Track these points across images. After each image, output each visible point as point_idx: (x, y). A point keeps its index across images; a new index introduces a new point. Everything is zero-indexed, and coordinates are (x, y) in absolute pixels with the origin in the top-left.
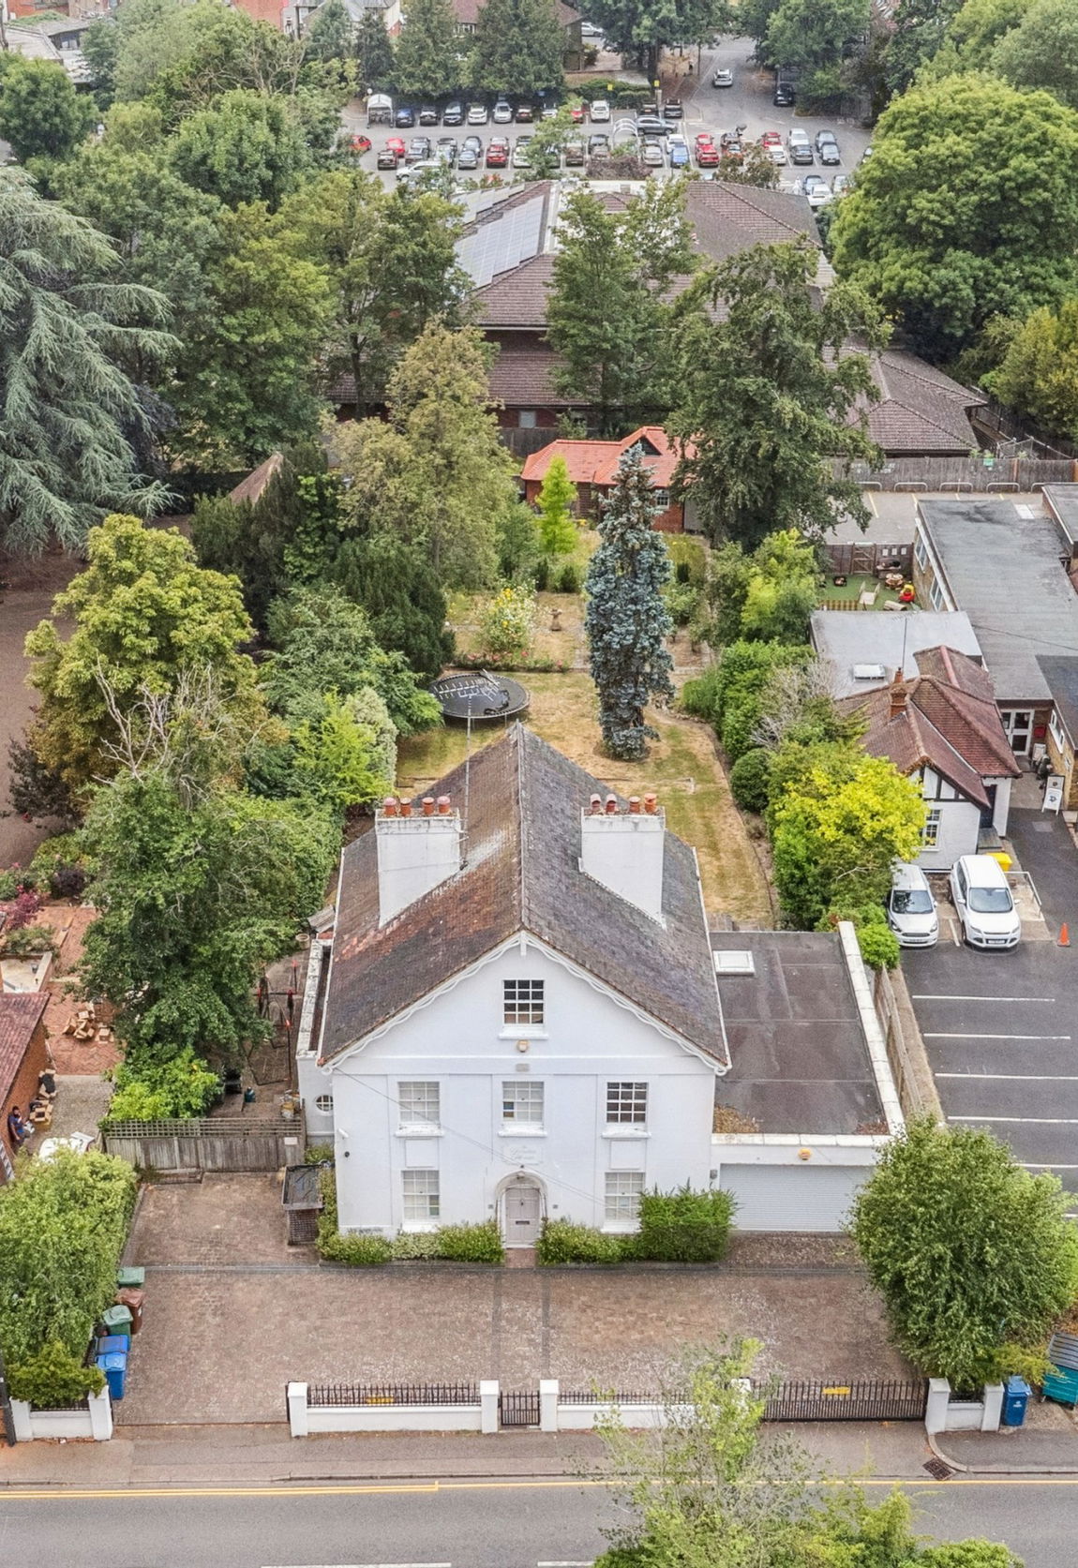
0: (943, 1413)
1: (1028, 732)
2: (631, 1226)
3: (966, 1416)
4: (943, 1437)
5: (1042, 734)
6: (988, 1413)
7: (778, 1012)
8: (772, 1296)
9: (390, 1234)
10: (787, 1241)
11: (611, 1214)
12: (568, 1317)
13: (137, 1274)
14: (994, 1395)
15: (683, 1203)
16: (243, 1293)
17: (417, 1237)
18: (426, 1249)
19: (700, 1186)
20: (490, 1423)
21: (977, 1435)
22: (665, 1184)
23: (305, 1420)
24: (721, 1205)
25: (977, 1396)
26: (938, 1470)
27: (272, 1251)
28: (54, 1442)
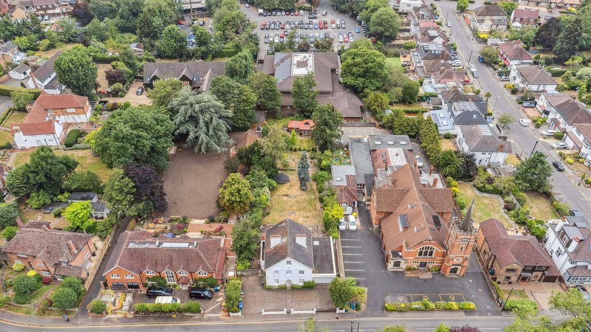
0: (338, 311)
1: (362, 187)
2: (302, 284)
3: (341, 311)
4: (338, 314)
5: (363, 188)
6: (344, 311)
7: (321, 252)
8: (319, 293)
9: (273, 285)
10: (322, 285)
11: (300, 282)
12: (294, 297)
13: (242, 293)
14: (344, 310)
15: (309, 282)
16: (255, 294)
17: (276, 286)
18: (277, 287)
19: (311, 280)
20: (286, 313)
21: (342, 313)
22: (307, 280)
23: (264, 313)
24: (313, 282)
25: (342, 309)
26: (337, 318)
27: (259, 288)
28: (234, 316)
